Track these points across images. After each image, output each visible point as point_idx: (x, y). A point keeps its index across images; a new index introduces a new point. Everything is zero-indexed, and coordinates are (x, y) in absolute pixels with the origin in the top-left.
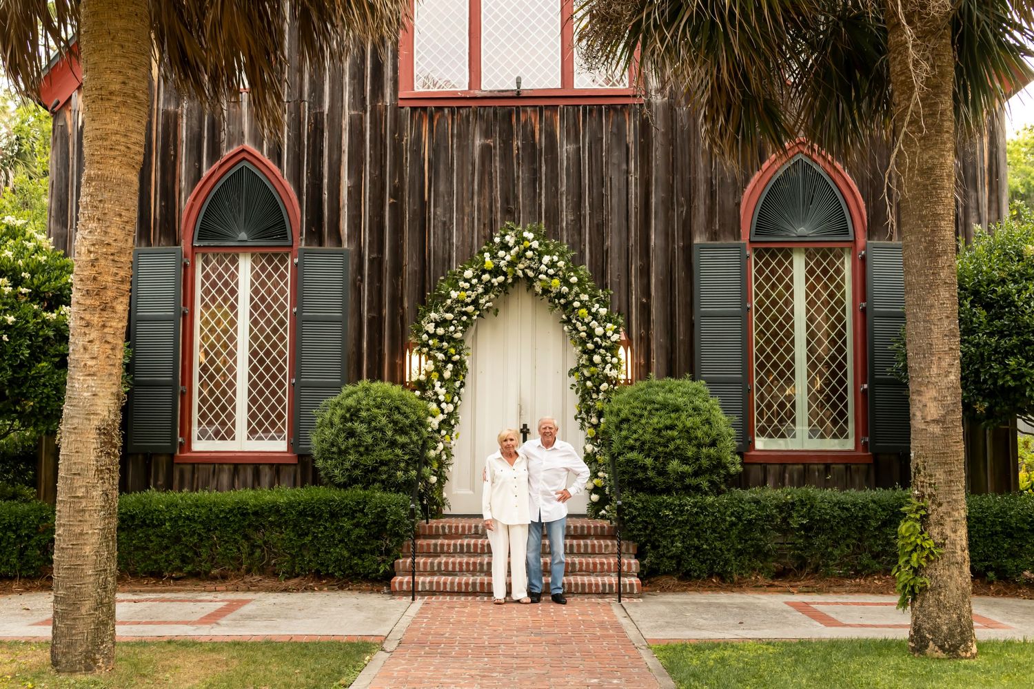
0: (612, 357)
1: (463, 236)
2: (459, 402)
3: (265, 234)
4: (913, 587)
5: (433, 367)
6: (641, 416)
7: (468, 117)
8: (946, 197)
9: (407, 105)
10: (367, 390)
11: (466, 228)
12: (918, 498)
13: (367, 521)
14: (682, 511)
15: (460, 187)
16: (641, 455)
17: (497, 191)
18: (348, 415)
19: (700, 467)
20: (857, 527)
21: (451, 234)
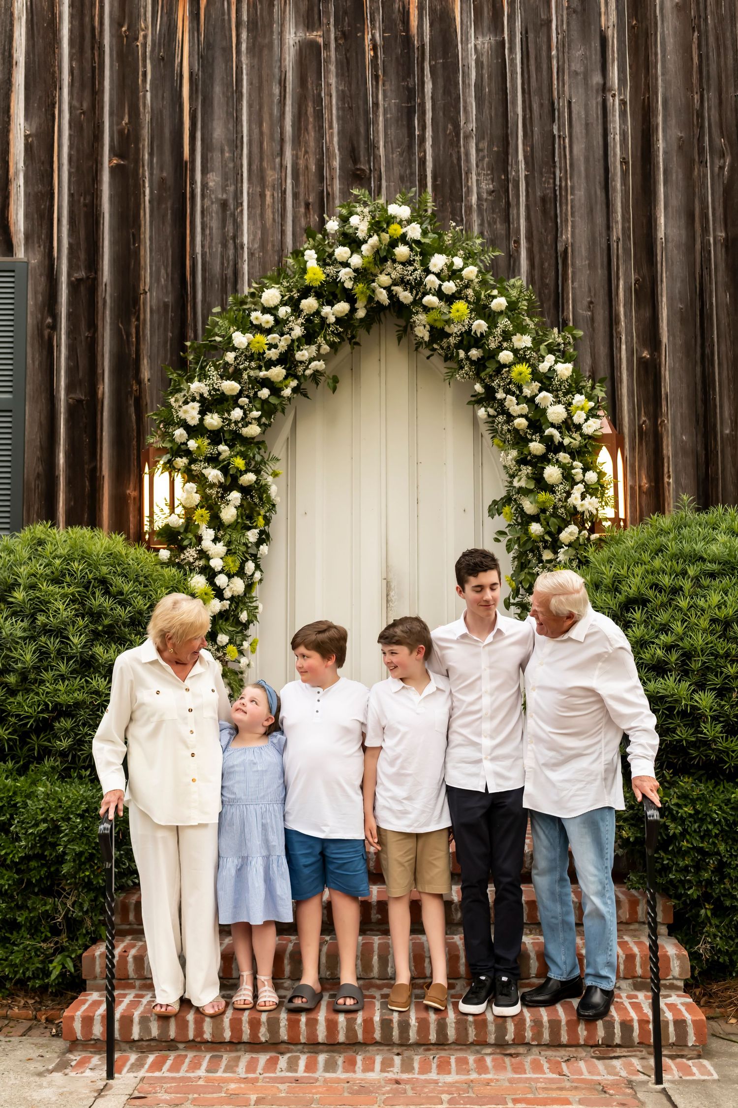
0: (585, 470)
1: (264, 228)
2: (258, 575)
5: (197, 498)
6: (676, 591)
11: (269, 211)
15: (256, 131)
16: (685, 685)
17: (332, 135)
21: (238, 226)
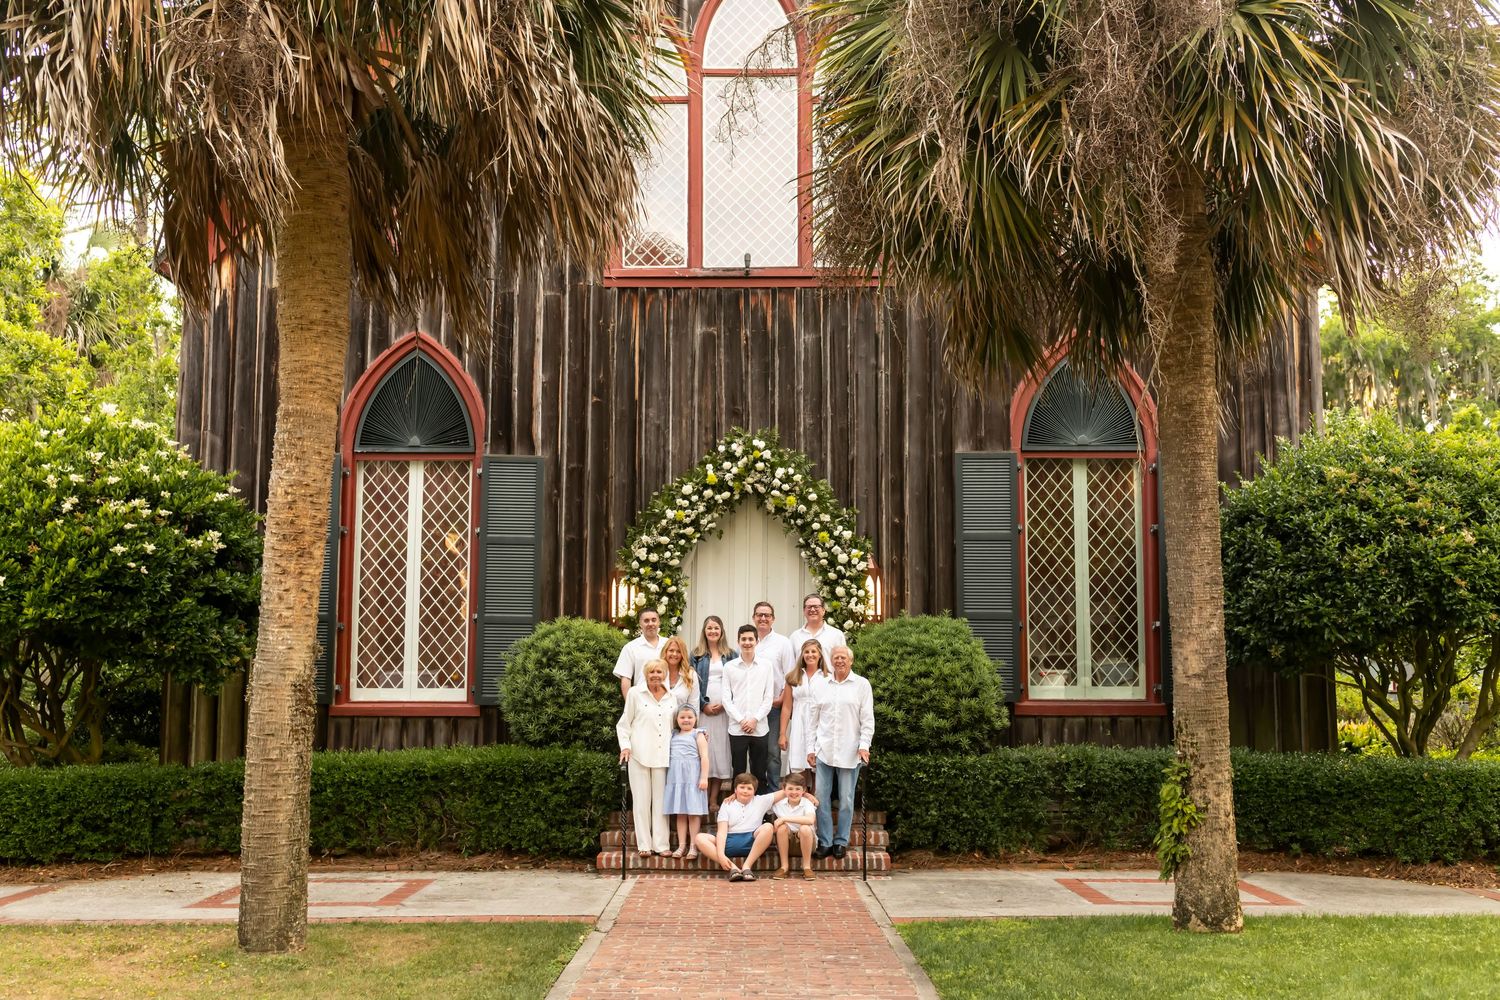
0: (858, 589)
1: (681, 442)
3: (442, 438)
4: (1174, 856)
5: (644, 601)
6: (891, 661)
7: (687, 300)
8: (1206, 435)
9: (615, 285)
10: (566, 629)
11: (684, 432)
12: (1180, 759)
13: (567, 786)
14: (938, 774)
15: (677, 385)
16: (890, 708)
17: (721, 389)
18: (544, 660)
19: (959, 721)
20: (1142, 792)
21: (666, 440)
